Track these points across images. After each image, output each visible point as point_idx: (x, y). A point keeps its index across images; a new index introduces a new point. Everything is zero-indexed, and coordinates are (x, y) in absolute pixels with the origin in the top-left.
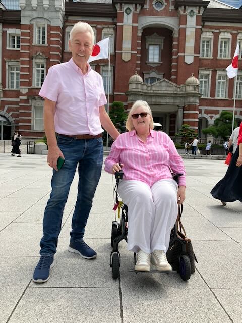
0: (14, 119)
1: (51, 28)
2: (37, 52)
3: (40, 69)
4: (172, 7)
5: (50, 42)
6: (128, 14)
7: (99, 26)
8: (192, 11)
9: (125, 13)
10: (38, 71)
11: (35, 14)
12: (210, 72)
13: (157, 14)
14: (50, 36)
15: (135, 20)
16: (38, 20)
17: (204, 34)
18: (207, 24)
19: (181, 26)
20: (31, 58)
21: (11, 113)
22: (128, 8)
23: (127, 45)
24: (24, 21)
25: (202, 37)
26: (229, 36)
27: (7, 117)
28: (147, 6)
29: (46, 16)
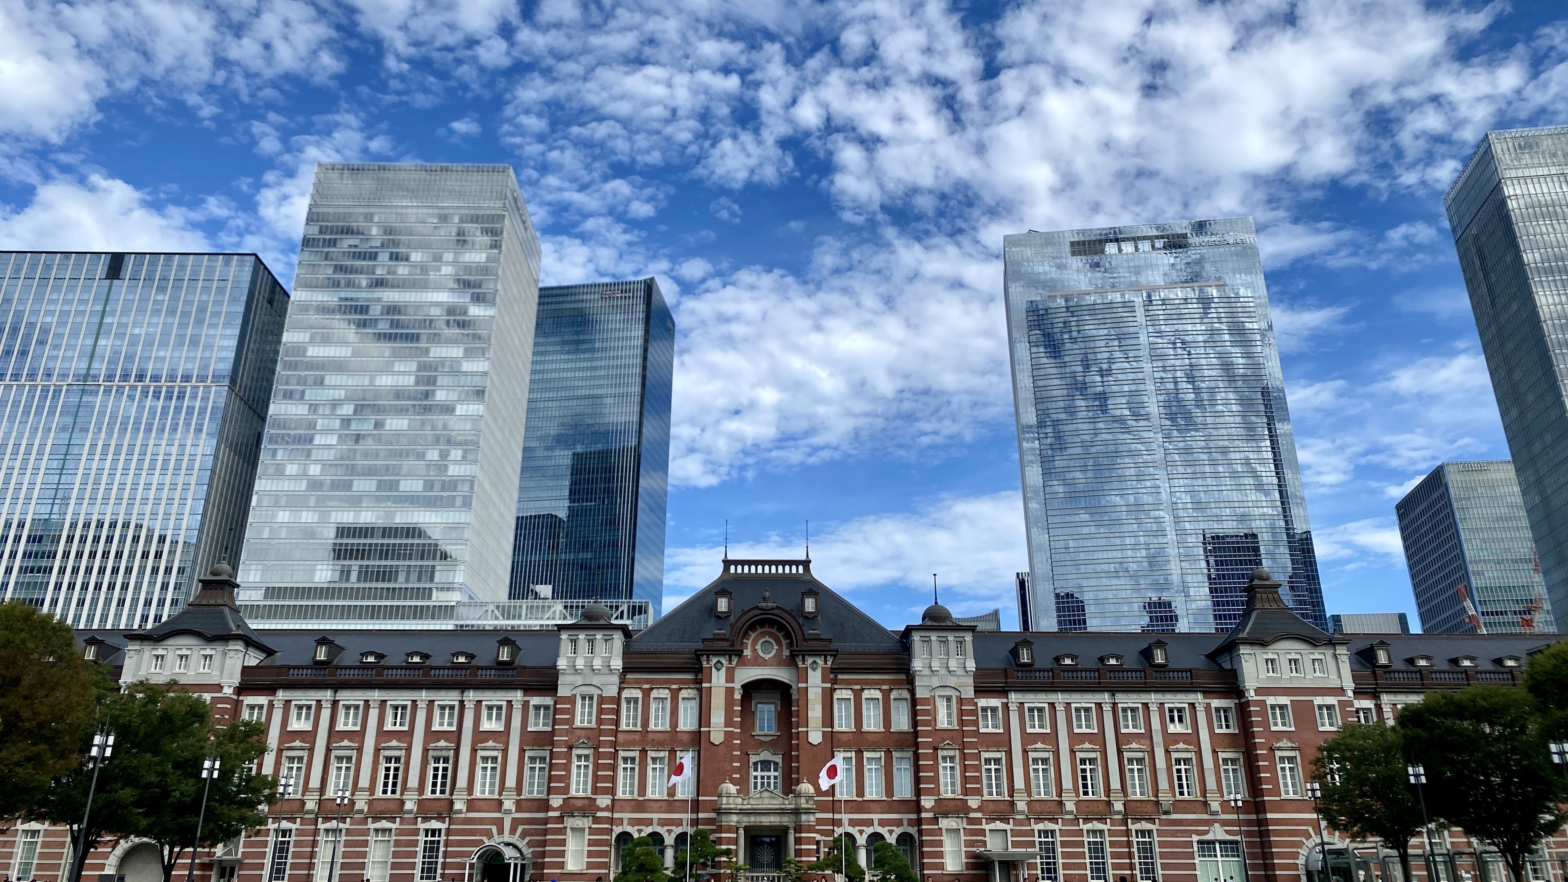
0: (531, 850)
1: (602, 700)
2: (579, 738)
3: (583, 763)
4: (786, 653)
5: (600, 721)
6: (718, 670)
7: (674, 687)
8: (814, 662)
9: (713, 669)
10: (579, 767)
11: (579, 680)
12: (853, 755)
13: (763, 663)
14: (600, 711)
15: (730, 678)
16: (584, 688)
17: (838, 692)
18: (840, 677)
19: (800, 685)
20: (571, 748)
21: (527, 839)
22: (719, 662)
23: (718, 718)
24: (562, 692)
25: (835, 697)
26: (877, 694)
27: (520, 846)
28: (747, 653)
29: (596, 681)
